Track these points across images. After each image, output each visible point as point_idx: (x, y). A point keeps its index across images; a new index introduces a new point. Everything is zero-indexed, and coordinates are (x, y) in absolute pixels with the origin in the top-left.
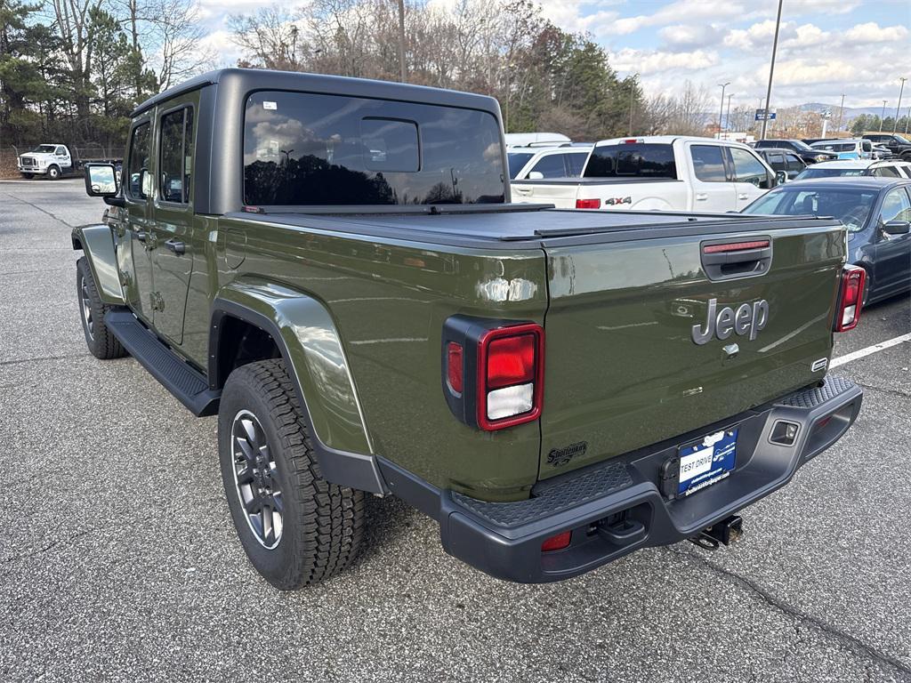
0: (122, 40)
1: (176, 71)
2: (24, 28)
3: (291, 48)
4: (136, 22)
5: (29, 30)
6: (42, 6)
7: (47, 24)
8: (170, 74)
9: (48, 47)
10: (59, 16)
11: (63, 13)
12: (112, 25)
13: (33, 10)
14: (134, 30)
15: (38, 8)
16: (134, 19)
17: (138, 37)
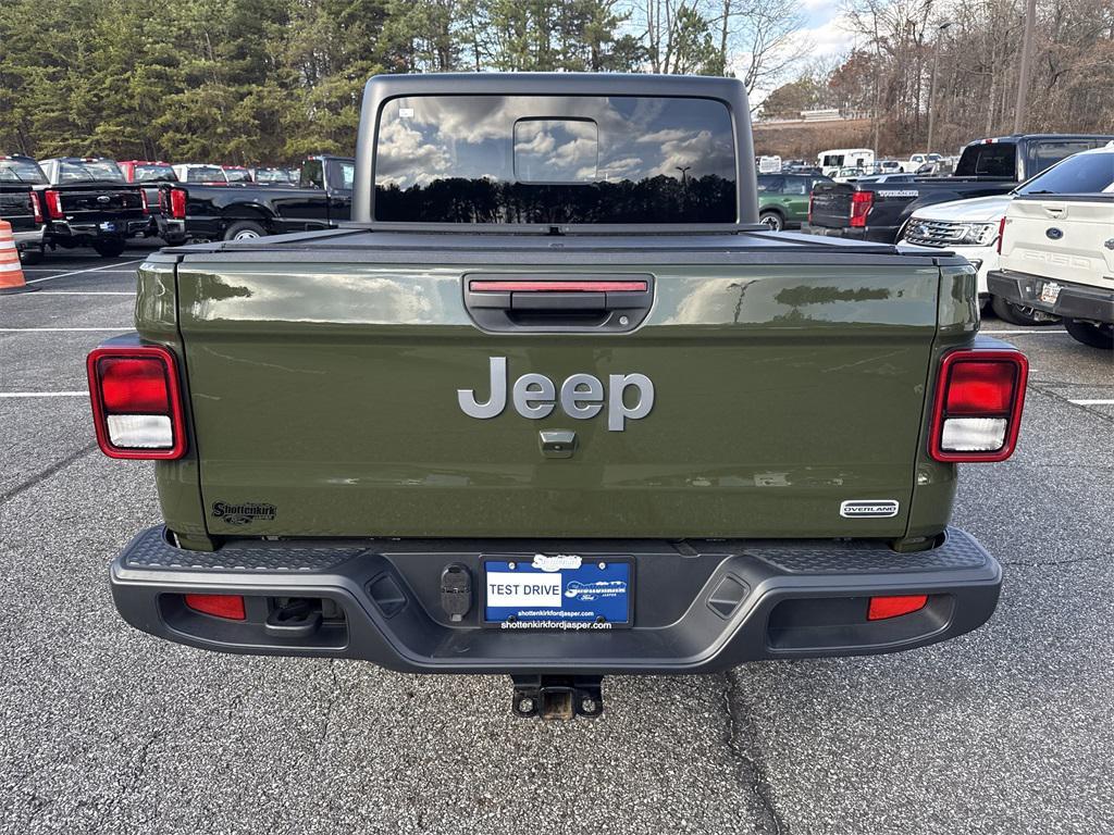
0: (707, 42)
1: (765, 71)
2: (612, 40)
3: (919, 27)
4: (729, 18)
5: (617, 42)
6: (630, 14)
7: (636, 34)
8: (756, 75)
9: (632, 58)
10: (650, 24)
11: (655, 19)
12: (698, 24)
13: (622, 20)
14: (725, 29)
15: (627, 18)
16: (727, 14)
17: (728, 36)
